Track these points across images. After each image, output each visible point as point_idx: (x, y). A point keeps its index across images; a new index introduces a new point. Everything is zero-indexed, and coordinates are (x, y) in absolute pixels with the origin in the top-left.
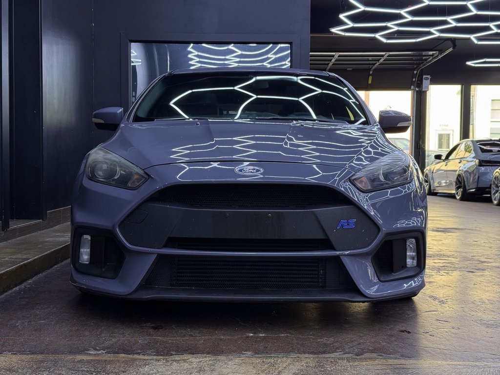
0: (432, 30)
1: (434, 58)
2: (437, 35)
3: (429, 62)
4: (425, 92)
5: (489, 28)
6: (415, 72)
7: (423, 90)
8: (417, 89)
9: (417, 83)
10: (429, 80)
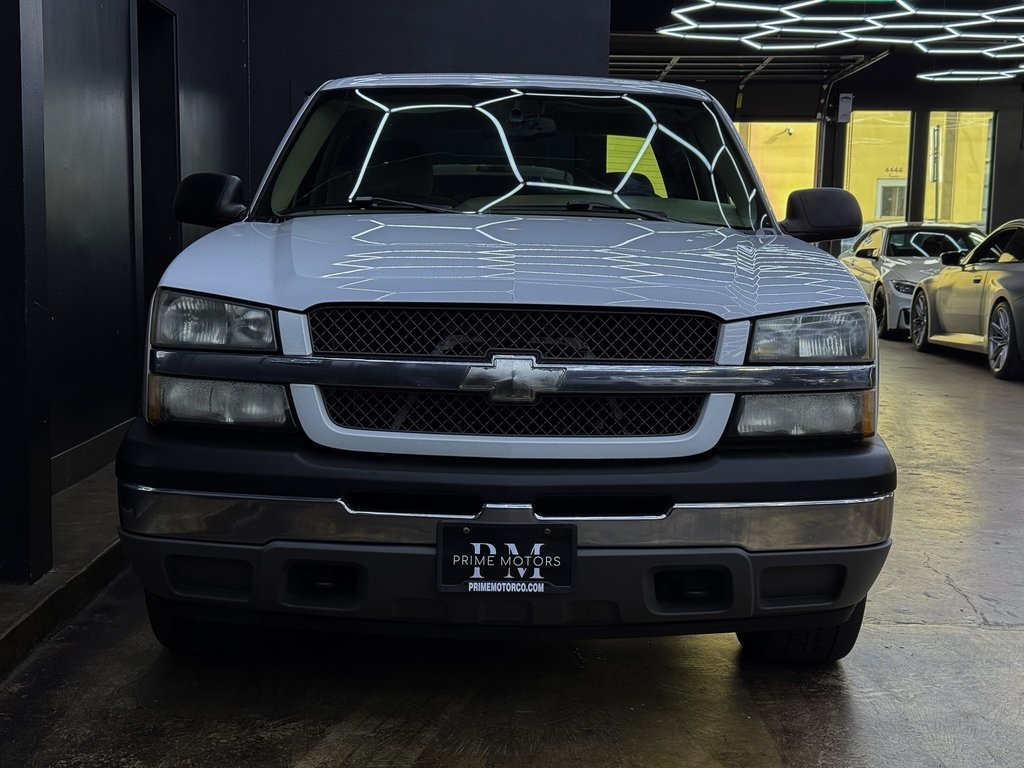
0: (842, 32)
1: (856, 66)
2: (854, 38)
3: (848, 72)
4: (843, 126)
5: (943, 32)
6: (825, 87)
7: (839, 121)
8: (828, 119)
9: (828, 107)
10: (851, 102)
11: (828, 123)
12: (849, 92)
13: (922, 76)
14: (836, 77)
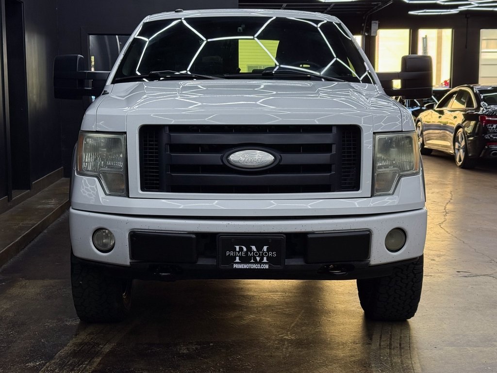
1: (379, 7)
3: (374, 10)
4: (374, 37)
6: (364, 18)
7: (372, 35)
8: (367, 34)
9: (366, 28)
10: (377, 25)
11: (366, 36)
12: (377, 20)
13: (411, 13)
14: (369, 12)
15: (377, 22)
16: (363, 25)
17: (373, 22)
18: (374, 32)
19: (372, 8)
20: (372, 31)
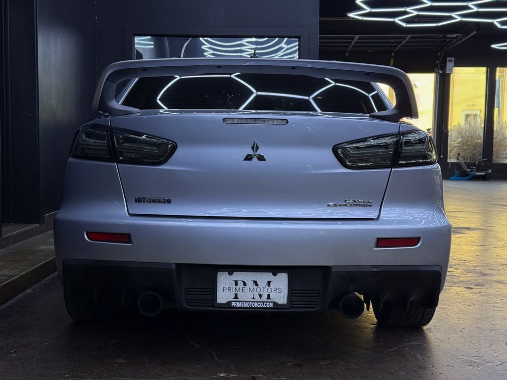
0: (454, 15)
2: (459, 19)
7: (447, 73)
8: (441, 72)
9: (441, 66)
10: (453, 62)
11: (440, 74)
12: (452, 57)
13: (494, 46)
14: (445, 48)
15: (453, 59)
16: (437, 62)
17: (448, 59)
18: (449, 69)
19: (450, 42)
20: (447, 69)
